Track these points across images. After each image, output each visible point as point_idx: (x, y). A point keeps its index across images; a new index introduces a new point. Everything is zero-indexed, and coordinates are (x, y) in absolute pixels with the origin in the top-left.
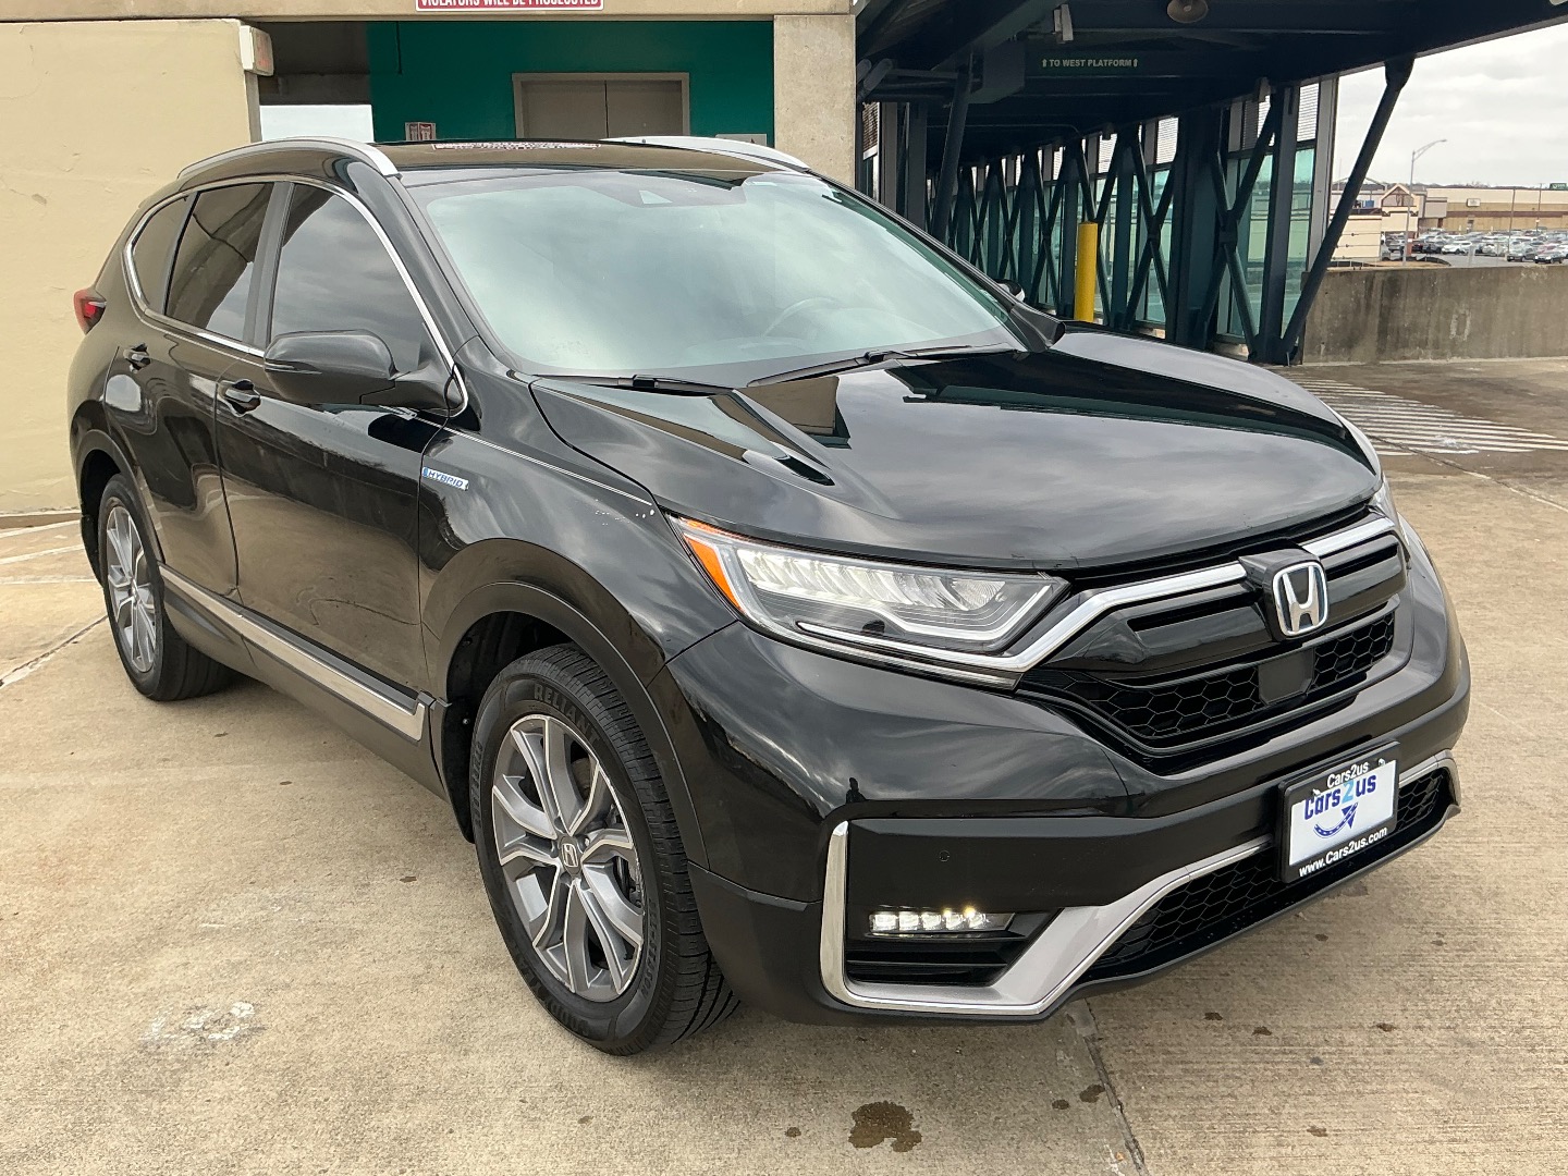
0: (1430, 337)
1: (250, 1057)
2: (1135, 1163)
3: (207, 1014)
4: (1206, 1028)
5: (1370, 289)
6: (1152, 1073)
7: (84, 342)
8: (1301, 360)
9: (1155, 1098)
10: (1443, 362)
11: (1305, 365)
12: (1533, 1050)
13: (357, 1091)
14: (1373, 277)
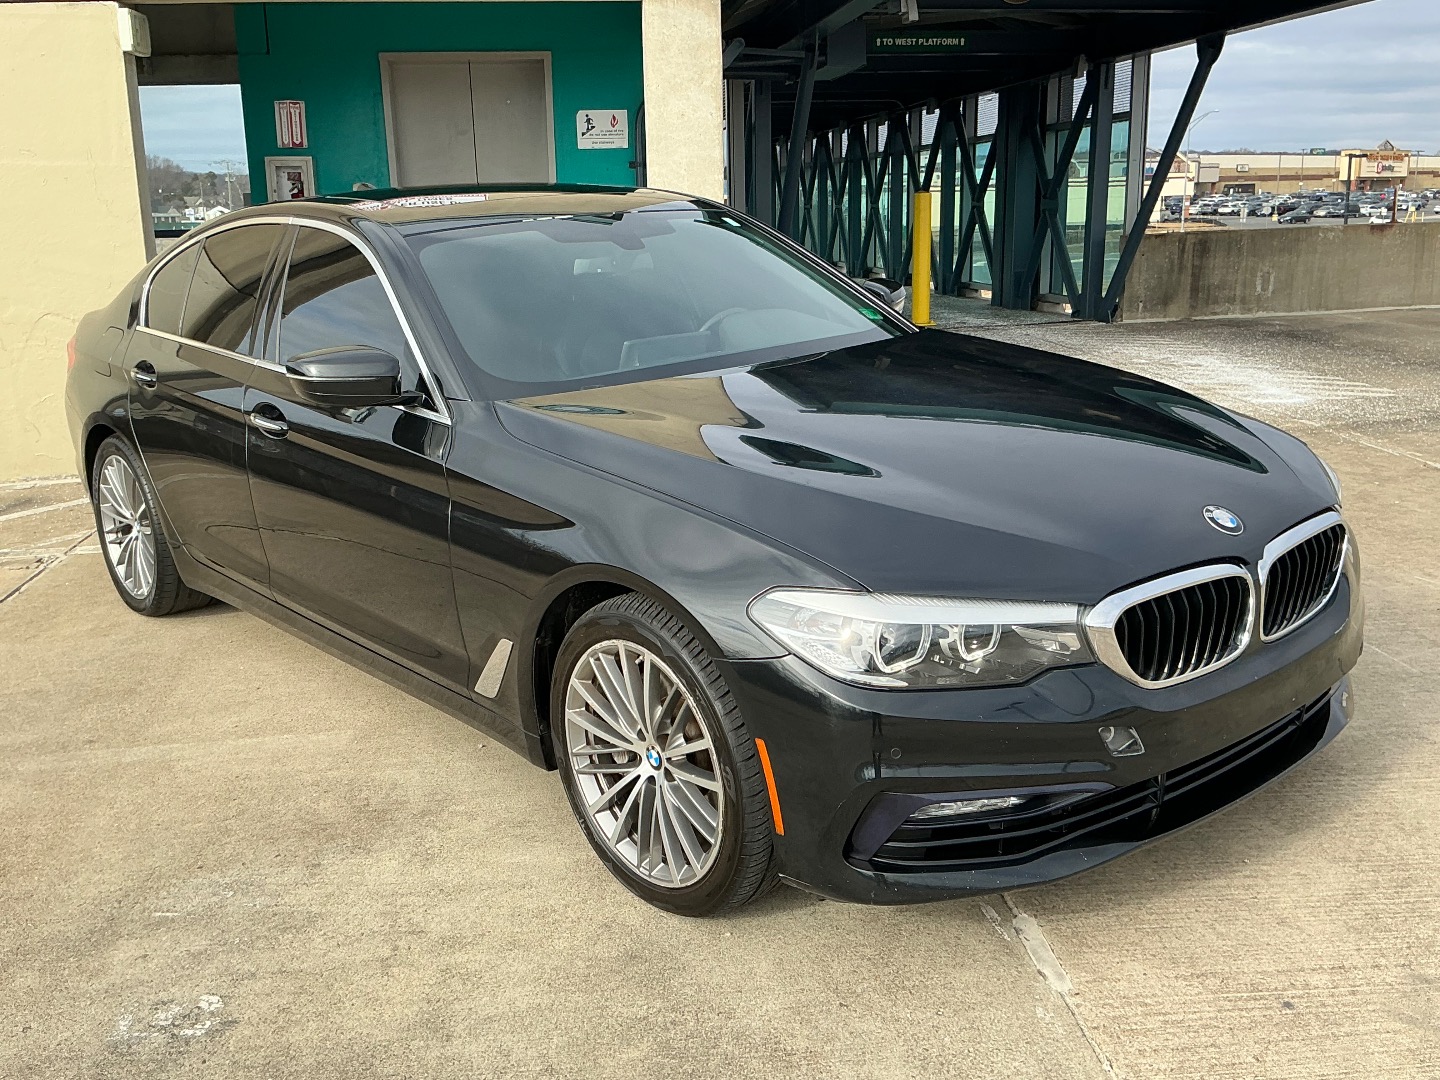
0: (1238, 293)
1: (227, 1053)
3: (176, 1009)
5: (1183, 251)
8: (1122, 316)
10: (1250, 316)
11: (1125, 321)
14: (1185, 239)
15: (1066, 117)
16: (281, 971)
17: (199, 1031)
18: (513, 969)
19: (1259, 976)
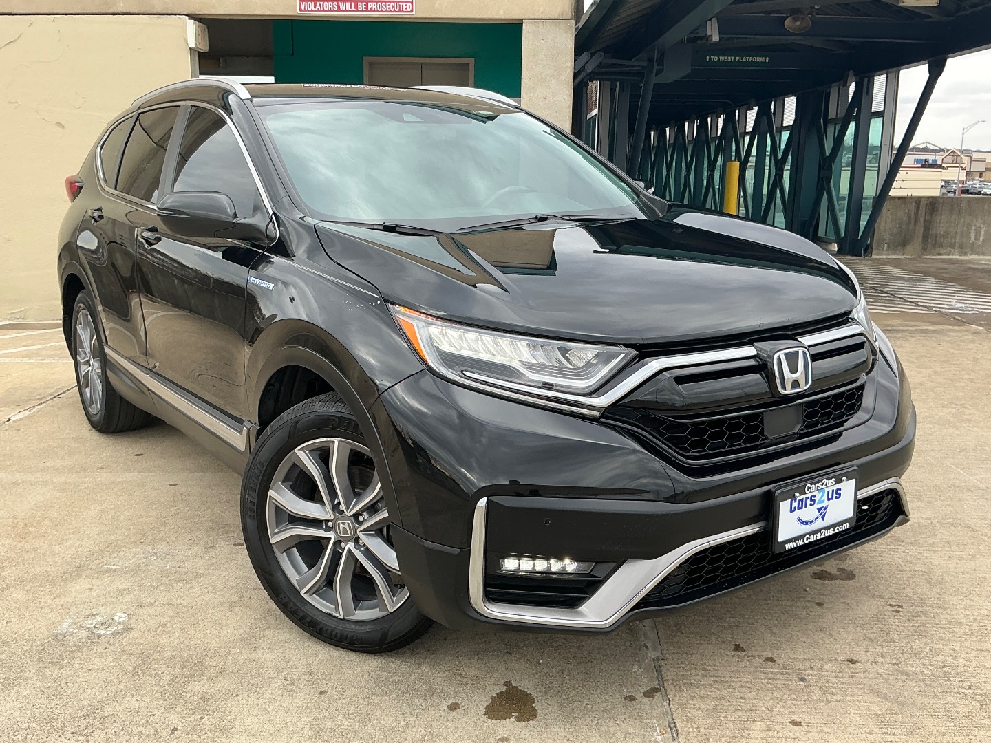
0: (957, 241)
1: (120, 645)
2: (672, 736)
3: (99, 619)
4: (733, 656)
5: (918, 209)
6: (693, 682)
7: (71, 207)
8: (872, 253)
9: (692, 697)
10: (965, 258)
11: (874, 257)
12: (949, 680)
13: (183, 669)
14: (920, 201)
15: (842, 114)
16: (168, 604)
17: (108, 632)
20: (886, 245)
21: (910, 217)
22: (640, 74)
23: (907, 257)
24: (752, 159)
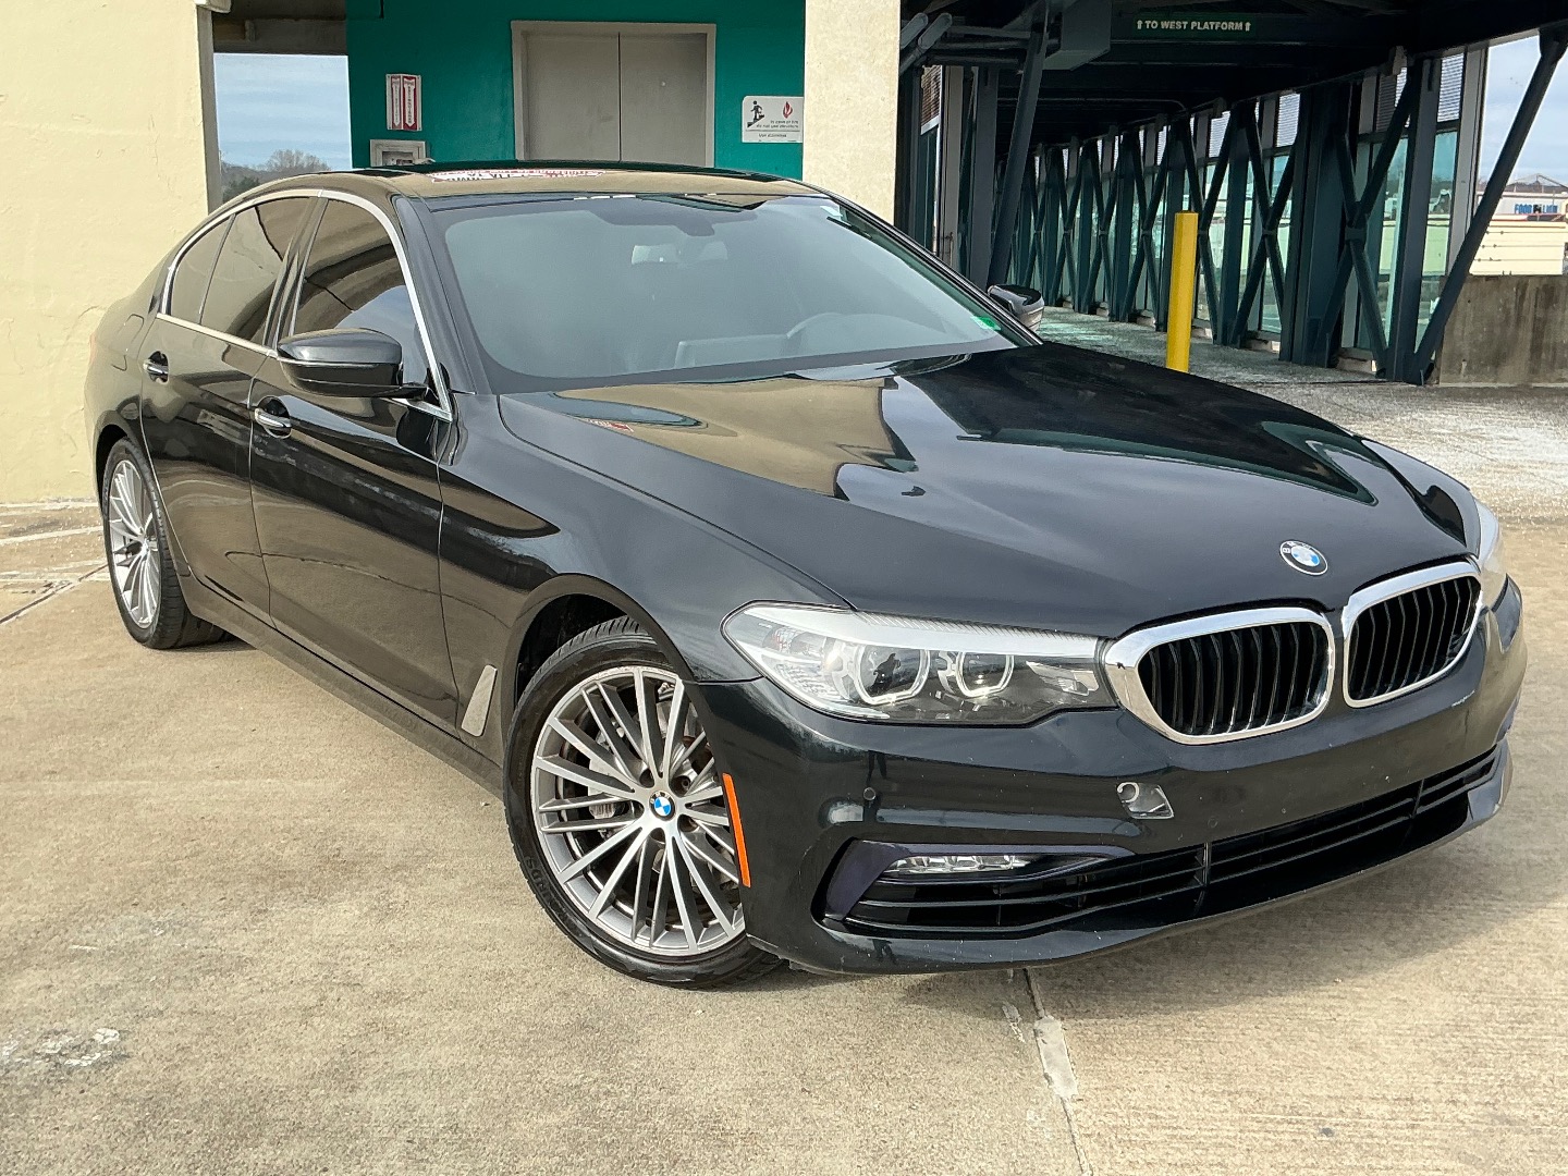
1: (109, 1085)
3: (66, 1039)
5: (1522, 298)
8: (1438, 378)
11: (1442, 385)
13: (224, 1125)
14: (1526, 284)
15: (1384, 124)
16: (191, 1012)
17: (86, 1062)
18: (447, 1028)
19: (1304, 1100)
20: (1464, 365)
21: (1507, 311)
22: (1020, 53)
23: (1503, 385)
24: (1221, 207)
